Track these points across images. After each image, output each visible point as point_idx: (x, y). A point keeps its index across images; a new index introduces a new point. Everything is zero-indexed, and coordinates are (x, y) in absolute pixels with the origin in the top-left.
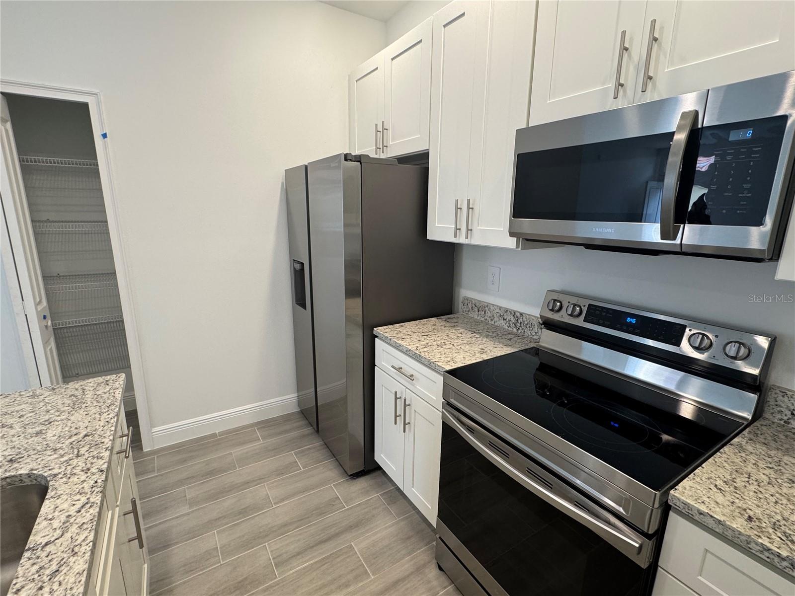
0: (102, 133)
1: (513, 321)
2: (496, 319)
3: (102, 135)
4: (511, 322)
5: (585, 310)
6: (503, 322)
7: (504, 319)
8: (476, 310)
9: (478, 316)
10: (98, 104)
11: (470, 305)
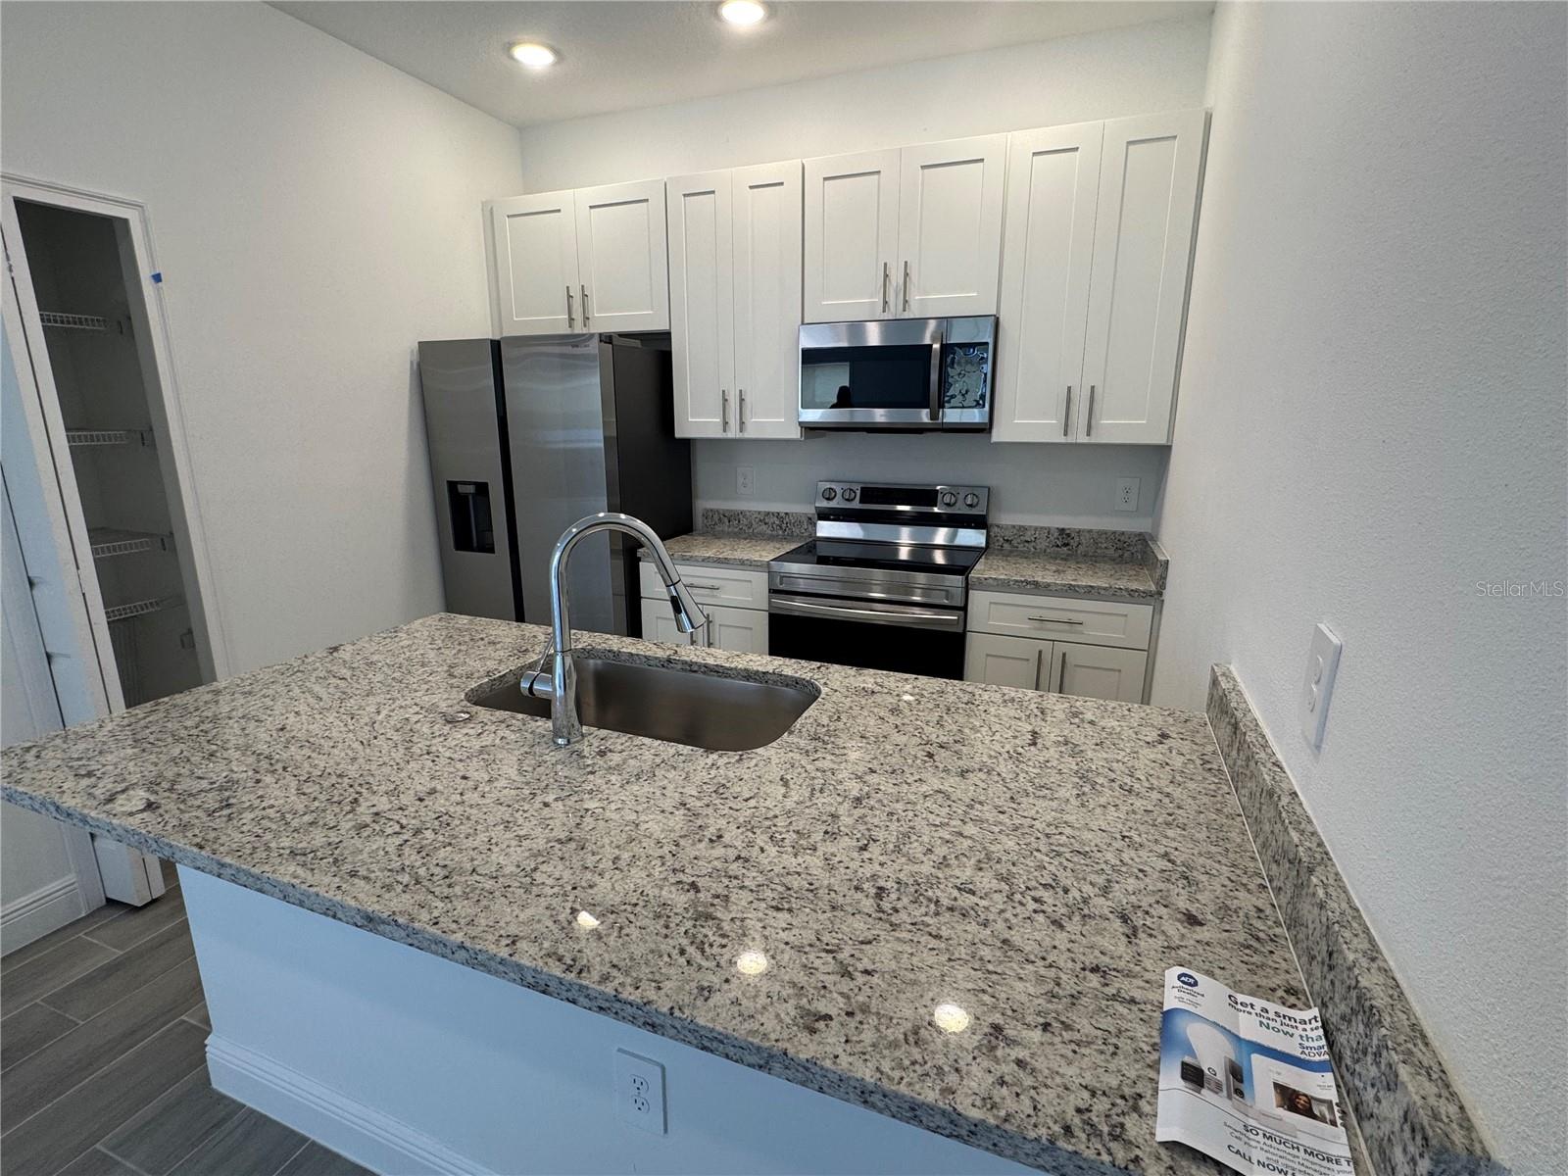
0: (153, 273)
1: (777, 523)
2: (755, 525)
3: (153, 276)
4: (775, 526)
5: (858, 493)
6: (764, 527)
7: (766, 524)
8: (726, 520)
9: (729, 526)
10: (144, 221)
11: (716, 517)
